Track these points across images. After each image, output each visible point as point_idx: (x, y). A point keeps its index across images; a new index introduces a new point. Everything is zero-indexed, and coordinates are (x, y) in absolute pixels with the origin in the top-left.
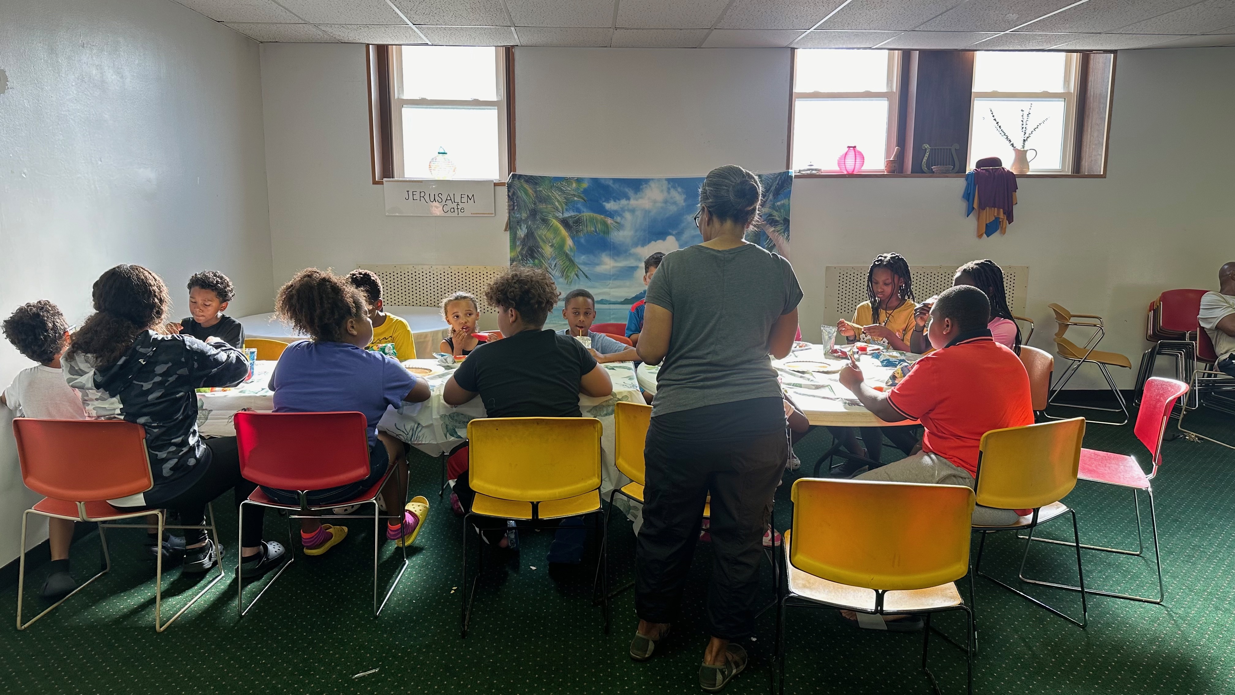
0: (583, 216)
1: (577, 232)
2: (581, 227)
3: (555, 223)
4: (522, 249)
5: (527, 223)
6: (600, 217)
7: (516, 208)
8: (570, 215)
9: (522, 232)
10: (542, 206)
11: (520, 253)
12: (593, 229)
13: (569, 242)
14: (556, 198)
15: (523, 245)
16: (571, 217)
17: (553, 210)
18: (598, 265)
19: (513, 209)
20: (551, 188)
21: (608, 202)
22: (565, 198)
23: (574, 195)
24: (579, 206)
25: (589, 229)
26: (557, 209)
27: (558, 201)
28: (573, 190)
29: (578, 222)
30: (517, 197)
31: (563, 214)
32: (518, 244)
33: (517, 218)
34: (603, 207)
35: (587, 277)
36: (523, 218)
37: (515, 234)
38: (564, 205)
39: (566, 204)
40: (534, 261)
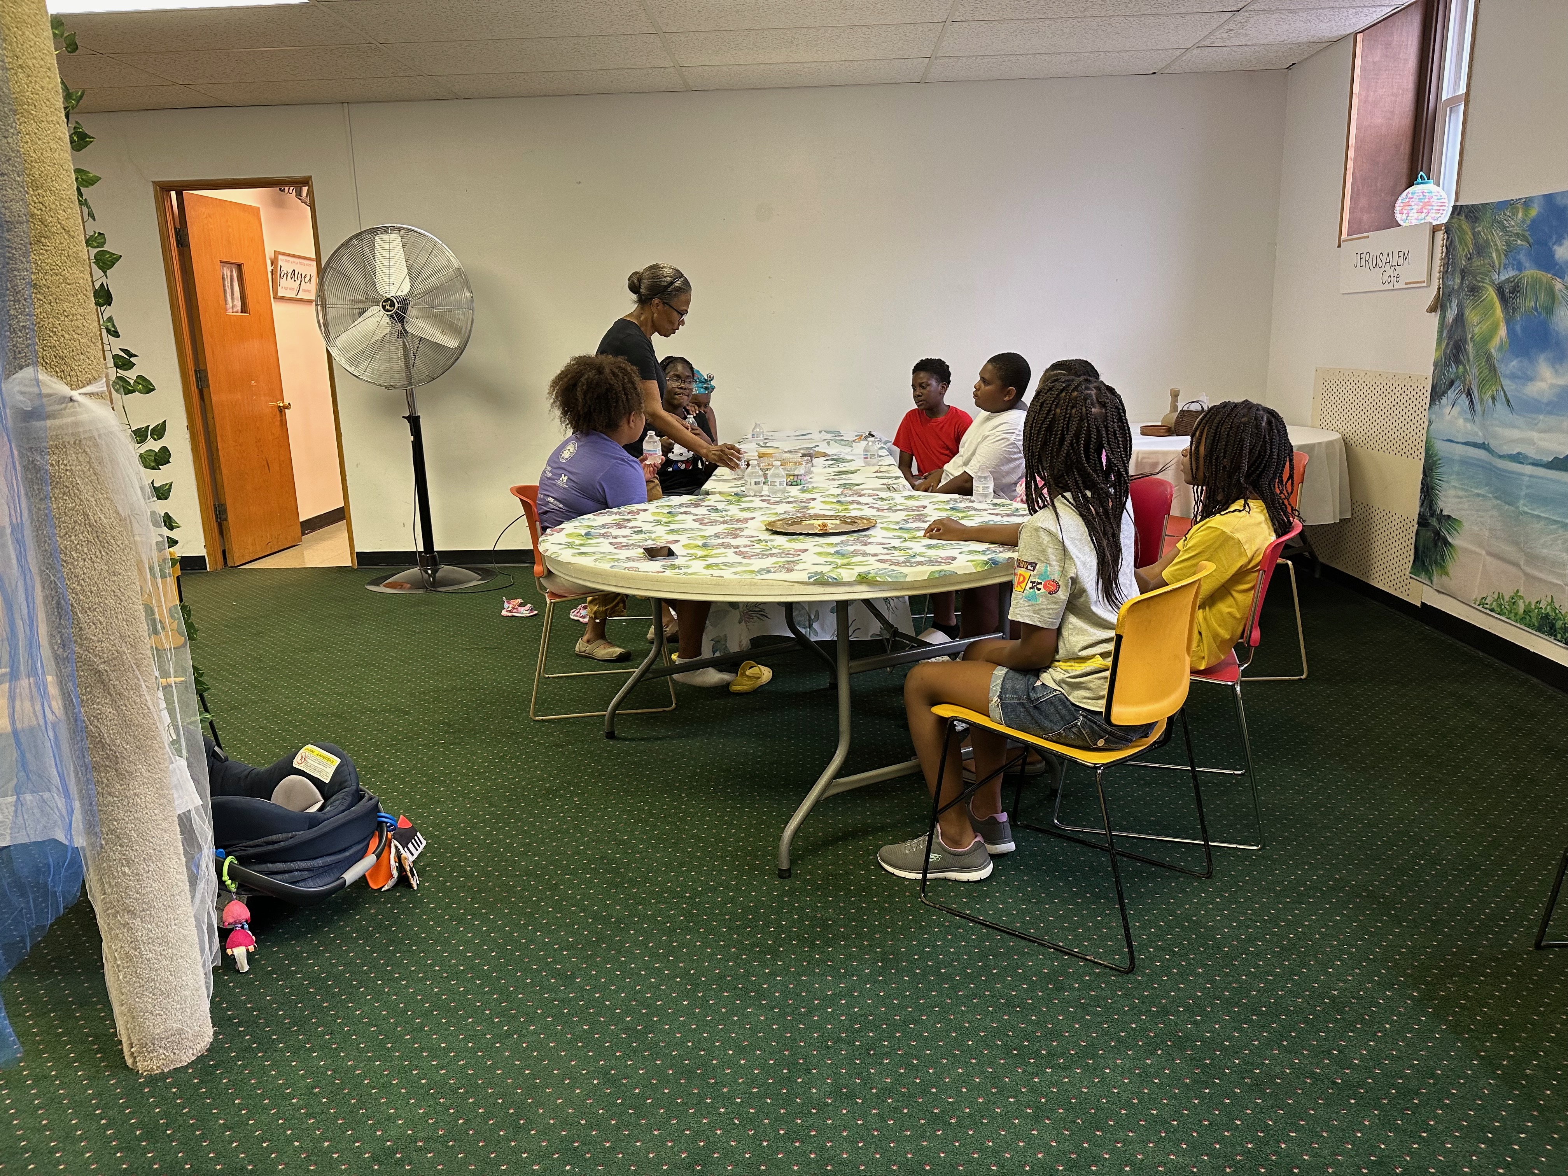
0: (1524, 277)
1: (1514, 310)
2: (1518, 300)
3: (1491, 294)
4: (1448, 344)
5: (1458, 297)
6: (1545, 276)
7: (1450, 268)
8: (1508, 277)
9: (1451, 315)
10: (1477, 262)
11: (1445, 352)
12: (1533, 304)
13: (1502, 332)
14: (1495, 245)
15: (1448, 338)
16: (1508, 280)
17: (1490, 269)
18: (1531, 379)
19: (1447, 270)
20: (1493, 224)
21: (1560, 245)
22: (1505, 242)
23: (1520, 236)
24: (1522, 257)
25: (1527, 304)
26: (1494, 267)
27: (1497, 250)
28: (1519, 225)
29: (1516, 289)
30: (1453, 249)
31: (1500, 275)
32: (1444, 336)
33: (1450, 287)
34: (1551, 255)
35: (1508, 402)
36: (1456, 288)
37: (1444, 317)
38: (1503, 256)
39: (1507, 254)
40: (1457, 368)
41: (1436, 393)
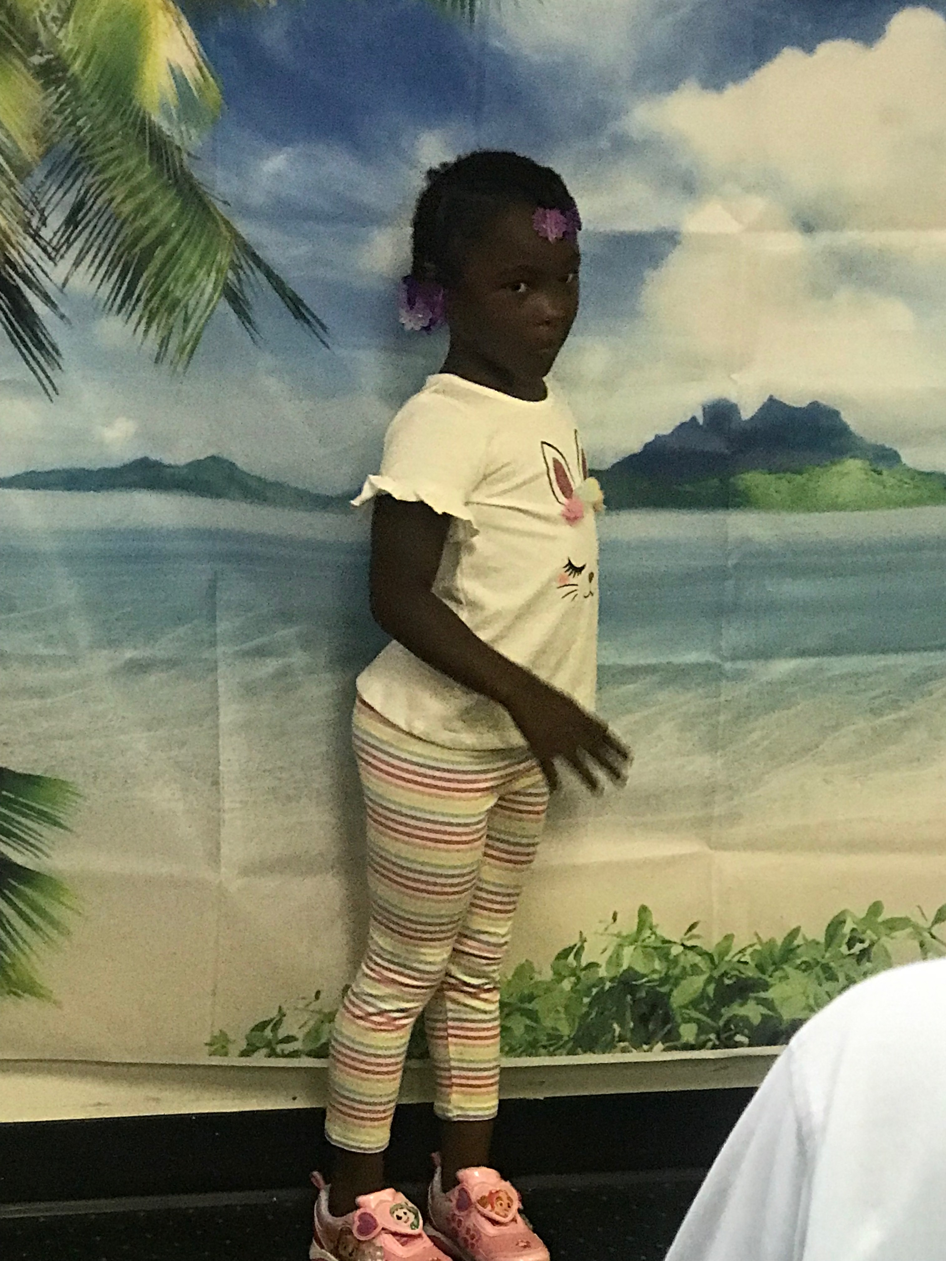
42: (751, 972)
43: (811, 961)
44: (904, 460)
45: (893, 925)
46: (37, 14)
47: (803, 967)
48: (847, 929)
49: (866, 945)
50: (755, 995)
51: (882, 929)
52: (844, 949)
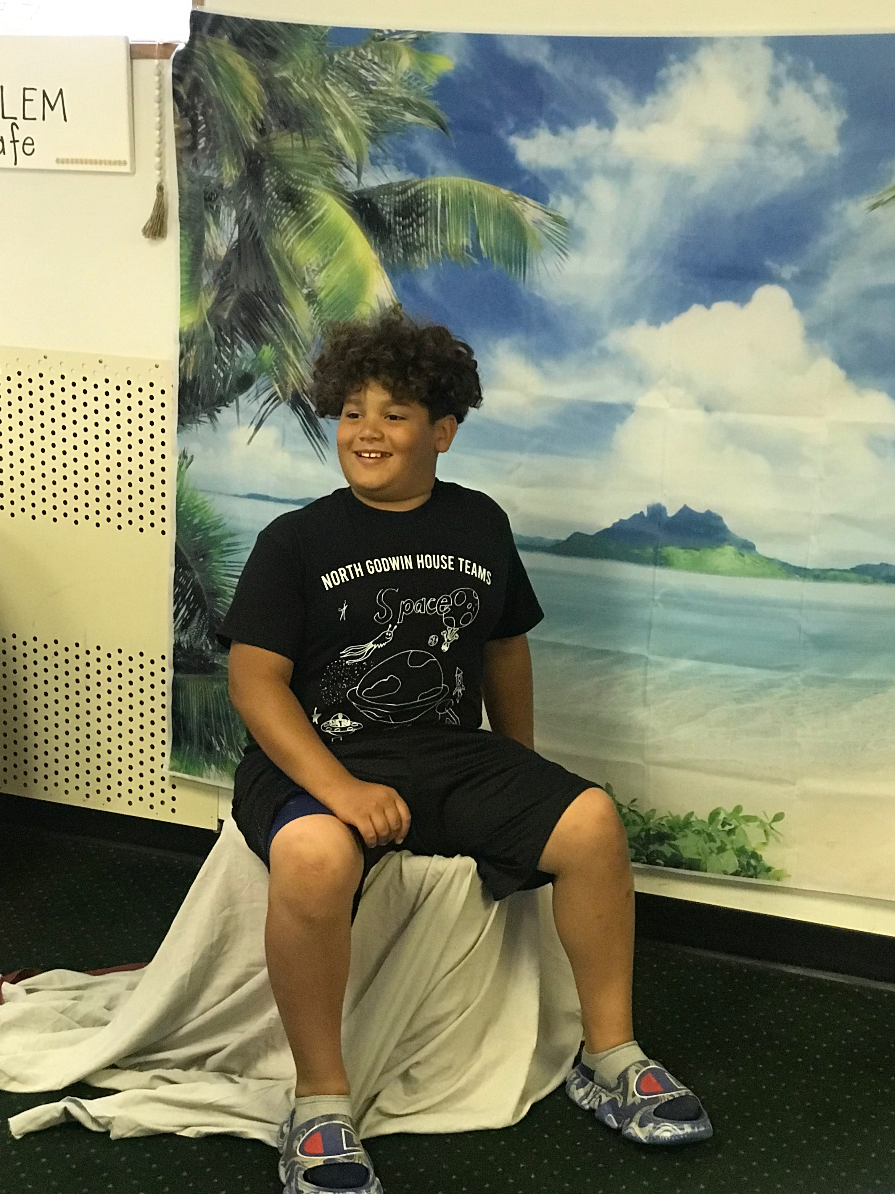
0: (434, 187)
1: (410, 248)
2: (422, 231)
3: (336, 209)
4: (219, 301)
5: (238, 204)
6: (493, 193)
7: (202, 143)
8: (384, 182)
9: (220, 240)
10: (287, 143)
11: (213, 315)
13: (380, 288)
14: (339, 113)
15: (223, 288)
16: (387, 189)
17: (328, 159)
19: (193, 148)
20: (324, 71)
22: (371, 112)
23: (407, 105)
25: (451, 239)
26: (340, 157)
27: (345, 124)
28: (401, 82)
29: (413, 209)
30: (208, 104)
31: (359, 176)
32: (205, 282)
33: (206, 181)
36: (228, 184)
37: (198, 245)
38: (364, 140)
39: (374, 137)
40: (257, 350)
41: (196, 399)
42: (666, 830)
43: (701, 830)
44: (757, 549)
45: (749, 819)
46: (305, 268)
47: (696, 832)
48: (722, 817)
49: (732, 827)
50: (668, 842)
51: (742, 821)
52: (720, 827)
